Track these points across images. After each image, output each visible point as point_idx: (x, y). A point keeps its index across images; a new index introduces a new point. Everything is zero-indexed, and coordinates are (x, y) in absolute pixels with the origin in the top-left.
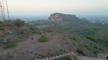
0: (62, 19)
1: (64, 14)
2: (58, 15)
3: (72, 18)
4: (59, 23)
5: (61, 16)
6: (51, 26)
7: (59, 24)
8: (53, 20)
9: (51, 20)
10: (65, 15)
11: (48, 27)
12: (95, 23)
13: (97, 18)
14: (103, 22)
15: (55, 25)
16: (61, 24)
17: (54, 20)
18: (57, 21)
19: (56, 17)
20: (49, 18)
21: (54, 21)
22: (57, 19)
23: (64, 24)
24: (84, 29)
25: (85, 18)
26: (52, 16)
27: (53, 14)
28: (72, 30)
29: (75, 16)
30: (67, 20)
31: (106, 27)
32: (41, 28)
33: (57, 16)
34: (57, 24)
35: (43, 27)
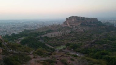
0: (80, 24)
1: (82, 17)
3: (92, 22)
4: (75, 29)
5: (78, 19)
6: (64, 34)
8: (68, 25)
9: (67, 24)
10: (83, 19)
11: (61, 35)
15: (71, 33)
16: (78, 31)
17: (71, 25)
18: (74, 26)
19: (73, 22)
20: (65, 23)
22: (74, 23)
23: (83, 30)
24: (109, 38)
25: (109, 22)
26: (68, 21)
28: (93, 40)
29: (96, 19)
30: (87, 24)
32: (52, 37)
33: (73, 20)
34: (73, 31)
35: (55, 35)
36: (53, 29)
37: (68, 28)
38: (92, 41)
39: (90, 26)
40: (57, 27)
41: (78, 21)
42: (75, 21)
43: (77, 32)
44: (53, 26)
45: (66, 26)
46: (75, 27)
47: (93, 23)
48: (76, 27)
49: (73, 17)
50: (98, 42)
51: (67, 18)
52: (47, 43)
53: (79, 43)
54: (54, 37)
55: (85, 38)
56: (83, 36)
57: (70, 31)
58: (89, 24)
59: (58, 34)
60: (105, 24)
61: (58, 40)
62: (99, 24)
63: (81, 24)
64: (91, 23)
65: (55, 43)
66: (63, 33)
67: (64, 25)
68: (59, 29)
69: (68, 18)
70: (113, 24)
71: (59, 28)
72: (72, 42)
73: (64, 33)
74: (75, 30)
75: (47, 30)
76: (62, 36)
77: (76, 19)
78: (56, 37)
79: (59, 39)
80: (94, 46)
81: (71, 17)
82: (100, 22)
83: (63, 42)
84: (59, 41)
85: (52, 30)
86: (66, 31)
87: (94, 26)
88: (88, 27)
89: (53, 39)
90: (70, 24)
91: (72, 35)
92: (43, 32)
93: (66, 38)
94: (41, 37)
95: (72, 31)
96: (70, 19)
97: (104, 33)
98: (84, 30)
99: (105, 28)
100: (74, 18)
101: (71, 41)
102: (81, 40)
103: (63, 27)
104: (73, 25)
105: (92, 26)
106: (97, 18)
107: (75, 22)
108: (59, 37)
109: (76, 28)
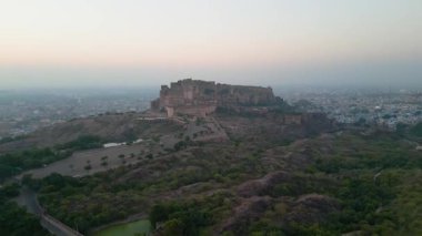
0: (213, 108)
2: (194, 89)
5: (207, 92)
6: (150, 157)
7: (200, 138)
8: (170, 112)
9: (164, 111)
10: (225, 90)
11: (134, 162)
12: (356, 124)
13: (354, 99)
14: (387, 117)
15: (178, 147)
16: (206, 138)
18: (192, 116)
19: (187, 101)
20: (155, 104)
21: (177, 119)
22: (193, 106)
23: (225, 134)
25: (308, 99)
26: (168, 97)
27: (172, 84)
30: (238, 111)
31: (411, 147)
32: (91, 173)
33: (189, 95)
34: (188, 138)
35: (105, 164)
36: (102, 133)
37: (168, 125)
38: (263, 181)
39: (249, 115)
40: (122, 123)
41: (206, 96)
42: (195, 98)
43: (201, 144)
44: (104, 119)
45: (161, 117)
46: (194, 119)
47: (259, 104)
48: (199, 122)
49: (188, 81)
50: (284, 186)
51: (164, 87)
52: (52, 215)
53: (210, 194)
54: (97, 175)
55: (233, 166)
56: (227, 157)
57: (178, 141)
58: (247, 109)
59: (122, 156)
60: (297, 106)
61: (116, 189)
62: (277, 107)
63: (219, 110)
64: (251, 104)
65: (97, 211)
66: (143, 152)
67: (153, 114)
68: (132, 130)
69: (169, 86)
70: (321, 108)
71: (131, 126)
72: (179, 192)
73: (147, 150)
74: (195, 135)
75: (75, 137)
76: (139, 165)
77: (197, 91)
78: (111, 171)
79: (121, 180)
80: (273, 209)
81: (180, 82)
82: (279, 100)
83: (136, 197)
84: (118, 196)
85: (97, 139)
86: (157, 140)
87: (264, 115)
88: (242, 119)
89: (92, 187)
90: (175, 108)
91: (184, 160)
92: (47, 152)
93: (157, 174)
94: (27, 180)
95: (183, 139)
97: (298, 142)
98: (228, 134)
99: (298, 122)
100: (191, 87)
101: (178, 186)
102: (218, 180)
103: (148, 124)
104: (189, 112)
105: (257, 115)
106: (270, 89)
107: (195, 102)
108: (123, 171)
109: (198, 125)
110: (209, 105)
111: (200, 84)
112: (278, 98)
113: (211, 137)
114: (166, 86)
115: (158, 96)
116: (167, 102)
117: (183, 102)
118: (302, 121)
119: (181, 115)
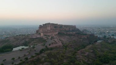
0: (57, 33)
2: (51, 26)
5: (55, 27)
8: (42, 34)
9: (40, 34)
10: (61, 26)
17: (45, 35)
20: (37, 31)
21: (44, 37)
26: (41, 29)
30: (65, 33)
33: (49, 28)
37: (41, 40)
39: (69, 35)
40: (23, 39)
41: (55, 29)
42: (51, 29)
45: (38, 36)
46: (50, 37)
49: (49, 24)
58: (68, 33)
63: (59, 33)
64: (69, 31)
67: (36, 35)
69: (42, 25)
71: (27, 40)
74: (50, 45)
77: (52, 27)
81: (46, 24)
87: (74, 35)
88: (67, 36)
90: (44, 33)
96: (44, 27)
98: (62, 43)
99: (86, 38)
104: (49, 34)
105: (72, 35)
106: (75, 26)
107: (51, 31)
109: (51, 39)
110: (56, 32)
111: (53, 24)
112: (78, 29)
113: (56, 45)
114: (41, 25)
115: (38, 29)
116: (41, 31)
117: (47, 31)
118: (87, 37)
119: (46, 36)
